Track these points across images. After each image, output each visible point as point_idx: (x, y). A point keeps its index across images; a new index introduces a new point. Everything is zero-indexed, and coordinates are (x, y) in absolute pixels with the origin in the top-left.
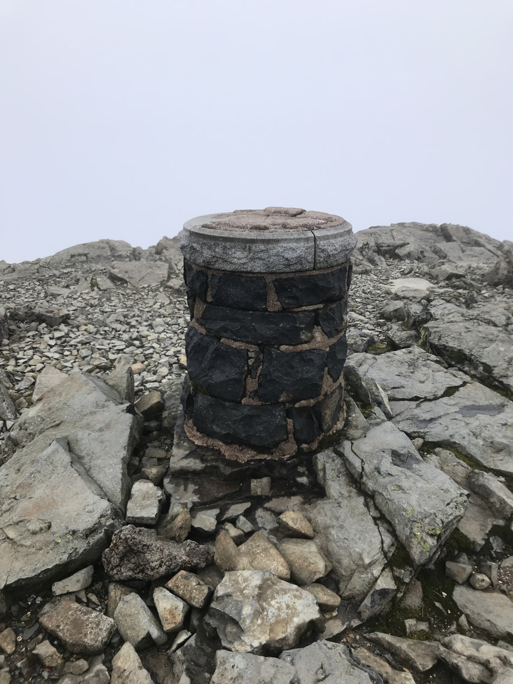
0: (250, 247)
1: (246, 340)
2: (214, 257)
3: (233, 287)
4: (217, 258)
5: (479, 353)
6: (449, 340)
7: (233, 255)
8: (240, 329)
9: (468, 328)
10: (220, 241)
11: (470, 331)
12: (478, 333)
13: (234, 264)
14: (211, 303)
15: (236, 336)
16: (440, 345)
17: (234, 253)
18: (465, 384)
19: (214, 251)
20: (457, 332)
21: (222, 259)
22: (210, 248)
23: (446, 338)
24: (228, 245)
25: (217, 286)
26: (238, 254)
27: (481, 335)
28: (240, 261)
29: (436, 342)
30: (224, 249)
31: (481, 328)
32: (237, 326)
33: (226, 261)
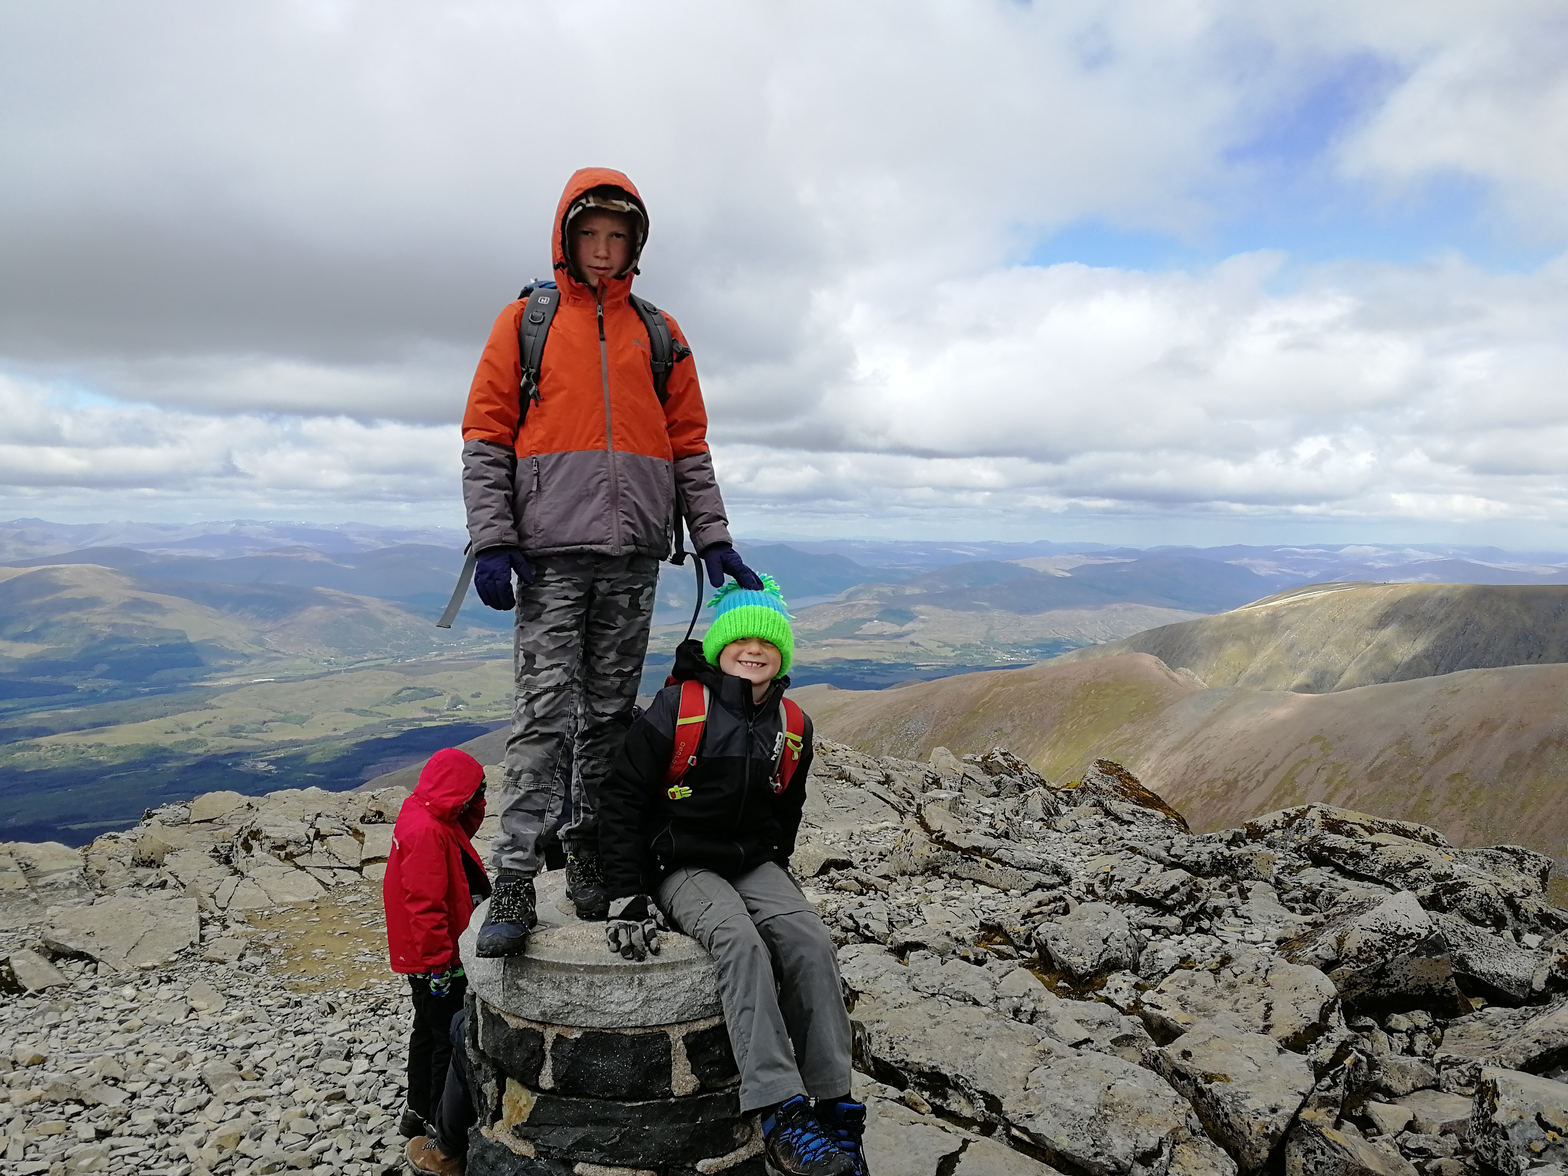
0: (640, 980)
1: (632, 1162)
2: (567, 1004)
3: (602, 1056)
4: (574, 1005)
5: (970, 1071)
6: (908, 1047)
7: (609, 999)
8: (620, 1141)
9: (934, 1017)
10: (579, 972)
11: (938, 1023)
12: (954, 1026)
13: (611, 1014)
14: (552, 1091)
15: (610, 1156)
16: (896, 1062)
17: (610, 994)
18: (966, 1142)
19: (568, 993)
20: (918, 1028)
21: (586, 1006)
22: (558, 987)
23: (903, 1045)
24: (597, 978)
25: (568, 1059)
26: (618, 995)
27: (959, 1030)
28: (621, 1009)
29: (885, 1055)
30: (589, 989)
31: (955, 1014)
32: (614, 1135)
33: (592, 1010)
